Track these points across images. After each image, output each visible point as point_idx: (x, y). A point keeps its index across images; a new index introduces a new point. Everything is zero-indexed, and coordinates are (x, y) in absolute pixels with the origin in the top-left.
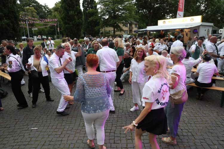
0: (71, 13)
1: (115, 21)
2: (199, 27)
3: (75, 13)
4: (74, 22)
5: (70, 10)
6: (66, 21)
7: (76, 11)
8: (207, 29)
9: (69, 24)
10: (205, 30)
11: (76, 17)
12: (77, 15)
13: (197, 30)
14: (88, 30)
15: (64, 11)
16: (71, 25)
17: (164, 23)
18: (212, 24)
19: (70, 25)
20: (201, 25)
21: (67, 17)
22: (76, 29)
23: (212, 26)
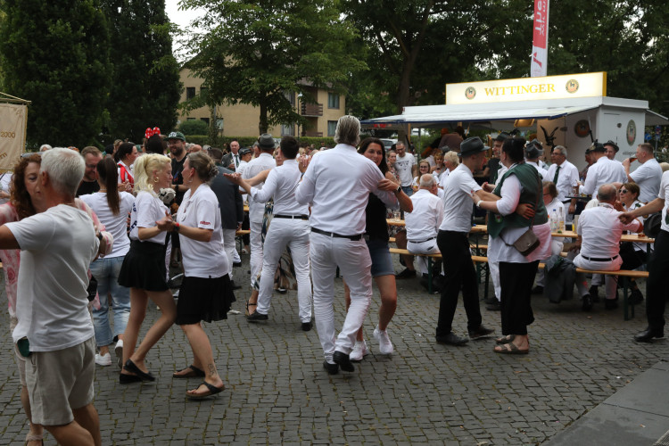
0: (58, 28)
1: (271, 79)
2: (593, 112)
3: (75, 28)
4: (71, 72)
5: (54, 18)
6: (30, 63)
7: (82, 23)
8: (625, 119)
9: (45, 79)
10: (619, 125)
11: (79, 50)
12: (86, 40)
13: (586, 123)
14: (119, 109)
15: (22, 16)
16: (54, 82)
17: (470, 95)
18: (644, 104)
19: (47, 81)
20: (602, 107)
21: (34, 44)
22: (76, 103)
23: (645, 110)
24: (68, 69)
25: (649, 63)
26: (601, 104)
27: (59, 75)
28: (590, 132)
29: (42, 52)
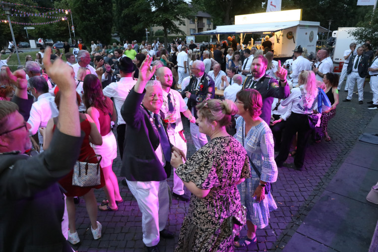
1: (165, 16)
2: (295, 27)
4: (98, 17)
6: (84, 14)
8: (309, 31)
10: (306, 34)
11: (100, 8)
12: (103, 4)
13: (292, 33)
16: (93, 21)
17: (245, 20)
18: (318, 24)
19: (90, 21)
20: (299, 26)
21: (84, 7)
22: (101, 29)
23: (318, 26)
24: (97, 16)
25: (323, 5)
26: (298, 24)
27: (94, 18)
28: (293, 37)
29: (87, 10)
